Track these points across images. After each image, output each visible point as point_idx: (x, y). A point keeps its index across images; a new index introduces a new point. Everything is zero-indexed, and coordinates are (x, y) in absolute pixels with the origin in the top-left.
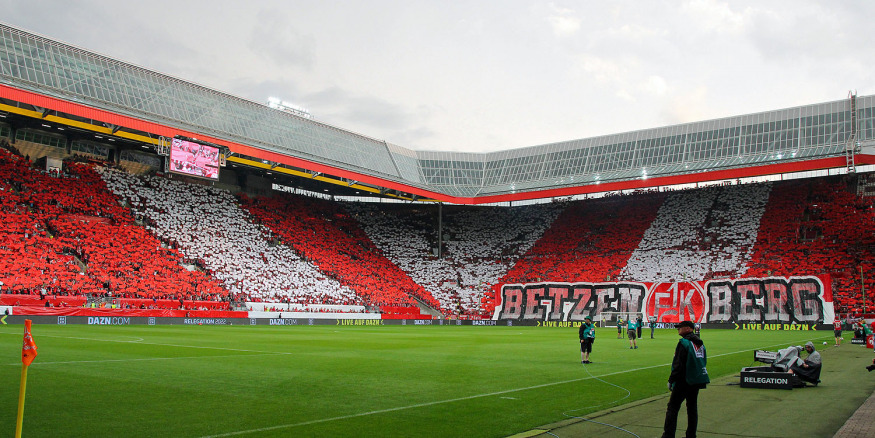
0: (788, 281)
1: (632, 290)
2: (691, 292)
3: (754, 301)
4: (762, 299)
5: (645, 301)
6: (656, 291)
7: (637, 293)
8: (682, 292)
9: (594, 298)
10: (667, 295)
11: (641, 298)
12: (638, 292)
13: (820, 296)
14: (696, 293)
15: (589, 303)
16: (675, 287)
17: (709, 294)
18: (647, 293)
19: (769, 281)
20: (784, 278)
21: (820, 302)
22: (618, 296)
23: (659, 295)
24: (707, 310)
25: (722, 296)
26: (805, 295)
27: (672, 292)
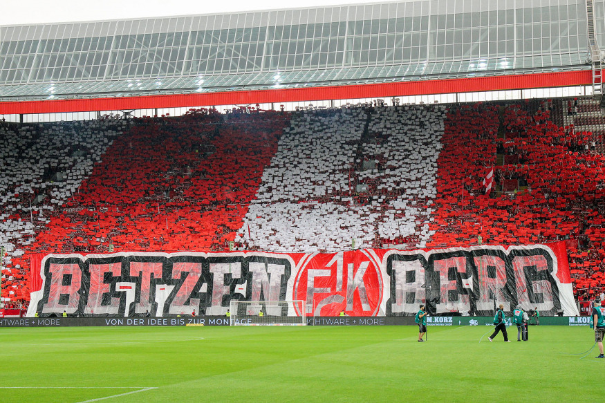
0: (507, 252)
1: (271, 267)
2: (364, 265)
3: (460, 283)
4: (470, 280)
5: (290, 283)
6: (309, 266)
7: (277, 271)
8: (351, 266)
9: (207, 277)
10: (327, 273)
11: (285, 278)
12: (281, 269)
13: (554, 274)
14: (371, 266)
15: (199, 286)
16: (339, 259)
17: (391, 271)
18: (295, 270)
19: (481, 253)
20: (501, 248)
21: (554, 283)
22: (247, 275)
23: (313, 273)
24: (386, 295)
25: (411, 276)
26: (532, 273)
27: (334, 269)
